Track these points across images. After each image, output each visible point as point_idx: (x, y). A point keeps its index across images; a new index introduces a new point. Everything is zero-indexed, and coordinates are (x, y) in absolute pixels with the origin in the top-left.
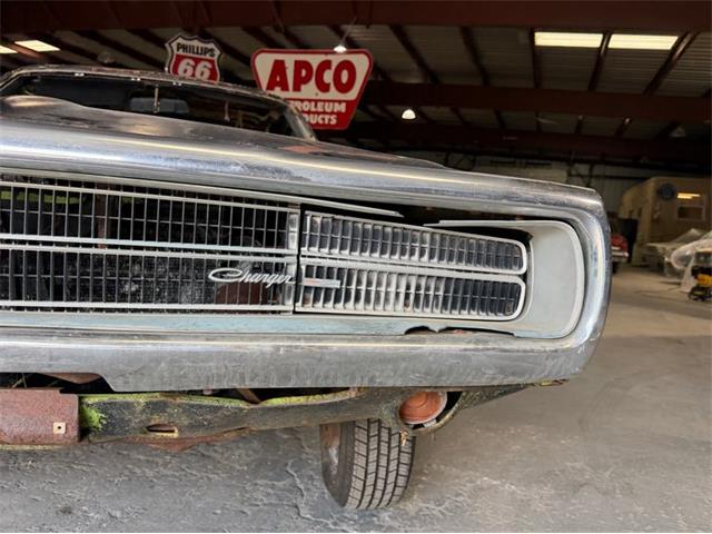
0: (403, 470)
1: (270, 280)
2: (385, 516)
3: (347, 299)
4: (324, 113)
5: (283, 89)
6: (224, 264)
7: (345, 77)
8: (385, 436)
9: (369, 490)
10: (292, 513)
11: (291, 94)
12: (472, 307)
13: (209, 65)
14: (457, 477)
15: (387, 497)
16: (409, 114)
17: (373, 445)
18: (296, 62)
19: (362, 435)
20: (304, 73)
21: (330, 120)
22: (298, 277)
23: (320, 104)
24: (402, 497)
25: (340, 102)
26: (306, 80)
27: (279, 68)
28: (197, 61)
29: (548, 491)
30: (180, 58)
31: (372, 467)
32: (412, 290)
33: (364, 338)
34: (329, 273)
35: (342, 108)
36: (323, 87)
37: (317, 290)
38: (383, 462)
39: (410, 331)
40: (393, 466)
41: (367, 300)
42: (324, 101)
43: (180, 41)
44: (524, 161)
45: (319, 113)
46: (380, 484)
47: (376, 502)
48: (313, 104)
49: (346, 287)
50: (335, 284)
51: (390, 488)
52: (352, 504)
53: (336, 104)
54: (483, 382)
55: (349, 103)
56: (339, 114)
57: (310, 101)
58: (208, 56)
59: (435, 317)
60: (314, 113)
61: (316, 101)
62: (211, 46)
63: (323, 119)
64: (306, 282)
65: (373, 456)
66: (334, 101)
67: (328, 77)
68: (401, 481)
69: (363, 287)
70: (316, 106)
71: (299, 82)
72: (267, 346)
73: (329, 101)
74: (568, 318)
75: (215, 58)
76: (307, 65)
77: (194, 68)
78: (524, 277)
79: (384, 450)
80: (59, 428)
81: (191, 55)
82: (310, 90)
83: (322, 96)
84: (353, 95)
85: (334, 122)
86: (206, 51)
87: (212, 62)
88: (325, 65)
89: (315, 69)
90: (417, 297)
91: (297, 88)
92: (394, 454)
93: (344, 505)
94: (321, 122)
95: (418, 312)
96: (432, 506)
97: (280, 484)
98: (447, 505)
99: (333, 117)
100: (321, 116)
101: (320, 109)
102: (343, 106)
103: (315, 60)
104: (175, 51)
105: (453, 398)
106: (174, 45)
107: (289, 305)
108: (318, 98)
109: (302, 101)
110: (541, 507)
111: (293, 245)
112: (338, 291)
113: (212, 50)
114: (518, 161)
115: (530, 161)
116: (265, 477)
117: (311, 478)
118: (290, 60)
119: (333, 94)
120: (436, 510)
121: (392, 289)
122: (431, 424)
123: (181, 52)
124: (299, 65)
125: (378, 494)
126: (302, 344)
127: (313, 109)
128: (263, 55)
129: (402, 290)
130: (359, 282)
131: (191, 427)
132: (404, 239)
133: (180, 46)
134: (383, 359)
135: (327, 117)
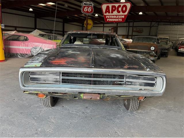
0: (138, 105)
1: (122, 83)
2: (135, 112)
3: (131, 85)
4: (119, 18)
5: (109, 13)
6: (117, 81)
7: (124, 9)
8: (135, 100)
9: (132, 108)
10: (120, 110)
11: (111, 14)
12: (148, 86)
13: (91, 8)
14: (147, 107)
15: (135, 109)
16: (141, 13)
17: (133, 101)
18: (112, 6)
19: (131, 100)
20: (114, 8)
21: (120, 20)
22: (125, 82)
23: (118, 16)
24: (138, 110)
25: (123, 15)
26: (114, 10)
27: (108, 8)
28: (88, 7)
29: (164, 111)
30: (84, 7)
31: (133, 105)
32: (140, 84)
33: (134, 91)
34: (129, 82)
35: (123, 17)
36: (119, 12)
37: (128, 84)
38: (135, 104)
39: (139, 90)
40: (136, 105)
41: (134, 85)
42: (119, 15)
43: (85, 2)
44: (173, 24)
45: (117, 18)
46: (134, 107)
47: (133, 110)
48: (116, 16)
49: (131, 83)
50: (130, 83)
51: (136, 108)
52: (130, 110)
53: (122, 16)
54: (149, 96)
55: (125, 15)
56: (122, 18)
57: (115, 15)
58: (91, 6)
59: (143, 87)
60: (116, 18)
61: (117, 15)
62: (92, 3)
63: (118, 20)
64: (126, 83)
65: (133, 103)
66: (121, 15)
67: (120, 9)
68: (138, 107)
69: (133, 84)
70: (117, 17)
71: (113, 11)
72: (123, 91)
73: (120, 15)
74: (160, 89)
75: (92, 6)
76: (115, 6)
77: (88, 9)
78: (156, 82)
79: (135, 102)
80: (98, 98)
81: (87, 6)
82: (115, 13)
83: (118, 14)
84: (126, 13)
85: (121, 20)
86: (90, 4)
87: (92, 7)
88: (119, 6)
89: (117, 7)
90: (141, 85)
91: (112, 12)
92: (137, 103)
93: (128, 110)
94: (118, 21)
95: (141, 87)
96: (142, 111)
97: (117, 106)
98: (145, 111)
99: (121, 19)
100: (118, 19)
101: (118, 17)
102: (124, 16)
103: (117, 5)
104: (83, 5)
105: (145, 97)
106: (83, 4)
107: (124, 86)
108: (117, 14)
109: (113, 15)
110: (162, 113)
111: (125, 79)
112: (130, 84)
113: (92, 4)
114: (171, 23)
115: (175, 23)
116: (114, 105)
117: (122, 105)
118: (110, 5)
119: (121, 13)
120: (143, 112)
121: (137, 84)
122: (142, 100)
123: (85, 5)
124: (113, 7)
125: (134, 109)
126: (127, 91)
127: (116, 17)
128: (104, 5)
129: (139, 84)
130: (133, 83)
131: (111, 99)
132: (139, 77)
133: (85, 4)
134: (136, 93)
135: (119, 19)
